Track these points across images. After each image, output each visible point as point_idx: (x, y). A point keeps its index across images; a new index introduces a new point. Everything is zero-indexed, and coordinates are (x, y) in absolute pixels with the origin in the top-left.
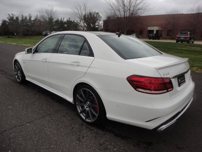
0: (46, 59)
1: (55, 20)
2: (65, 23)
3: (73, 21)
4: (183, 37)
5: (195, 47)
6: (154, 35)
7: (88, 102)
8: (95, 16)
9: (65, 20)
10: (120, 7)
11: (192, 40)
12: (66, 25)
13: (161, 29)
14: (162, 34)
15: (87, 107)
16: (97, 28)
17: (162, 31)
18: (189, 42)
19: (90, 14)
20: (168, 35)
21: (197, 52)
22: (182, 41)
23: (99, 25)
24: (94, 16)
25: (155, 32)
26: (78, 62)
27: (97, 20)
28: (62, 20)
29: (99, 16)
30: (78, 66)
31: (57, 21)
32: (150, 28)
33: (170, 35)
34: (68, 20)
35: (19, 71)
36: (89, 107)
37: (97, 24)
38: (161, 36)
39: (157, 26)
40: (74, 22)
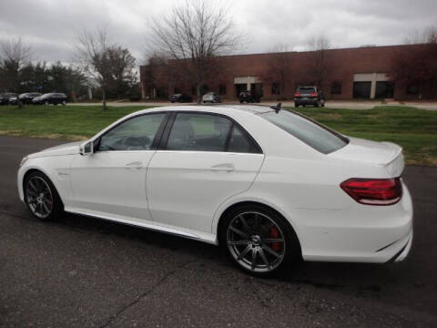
0: (138, 163)
1: (22, 66)
2: (48, 73)
3: (67, 68)
4: (305, 96)
5: (331, 115)
6: (249, 94)
7: (258, 237)
8: (121, 57)
9: (49, 66)
10: (182, 41)
11: (322, 101)
12: (51, 78)
13: (260, 82)
14: (262, 92)
15: (254, 246)
16: (127, 82)
17: (261, 85)
18: (316, 106)
19: (110, 52)
20: (273, 92)
21: (337, 122)
22: (304, 104)
23: (130, 77)
24: (117, 56)
25: (249, 88)
26: (229, 165)
27: (125, 65)
28: (41, 66)
29: (129, 56)
30: (229, 171)
31: (29, 70)
32: (239, 81)
33: (279, 93)
34: (56, 65)
35: (42, 195)
36: (261, 246)
37: (126, 74)
38: (262, 96)
39: (251, 76)
40: (70, 70)
